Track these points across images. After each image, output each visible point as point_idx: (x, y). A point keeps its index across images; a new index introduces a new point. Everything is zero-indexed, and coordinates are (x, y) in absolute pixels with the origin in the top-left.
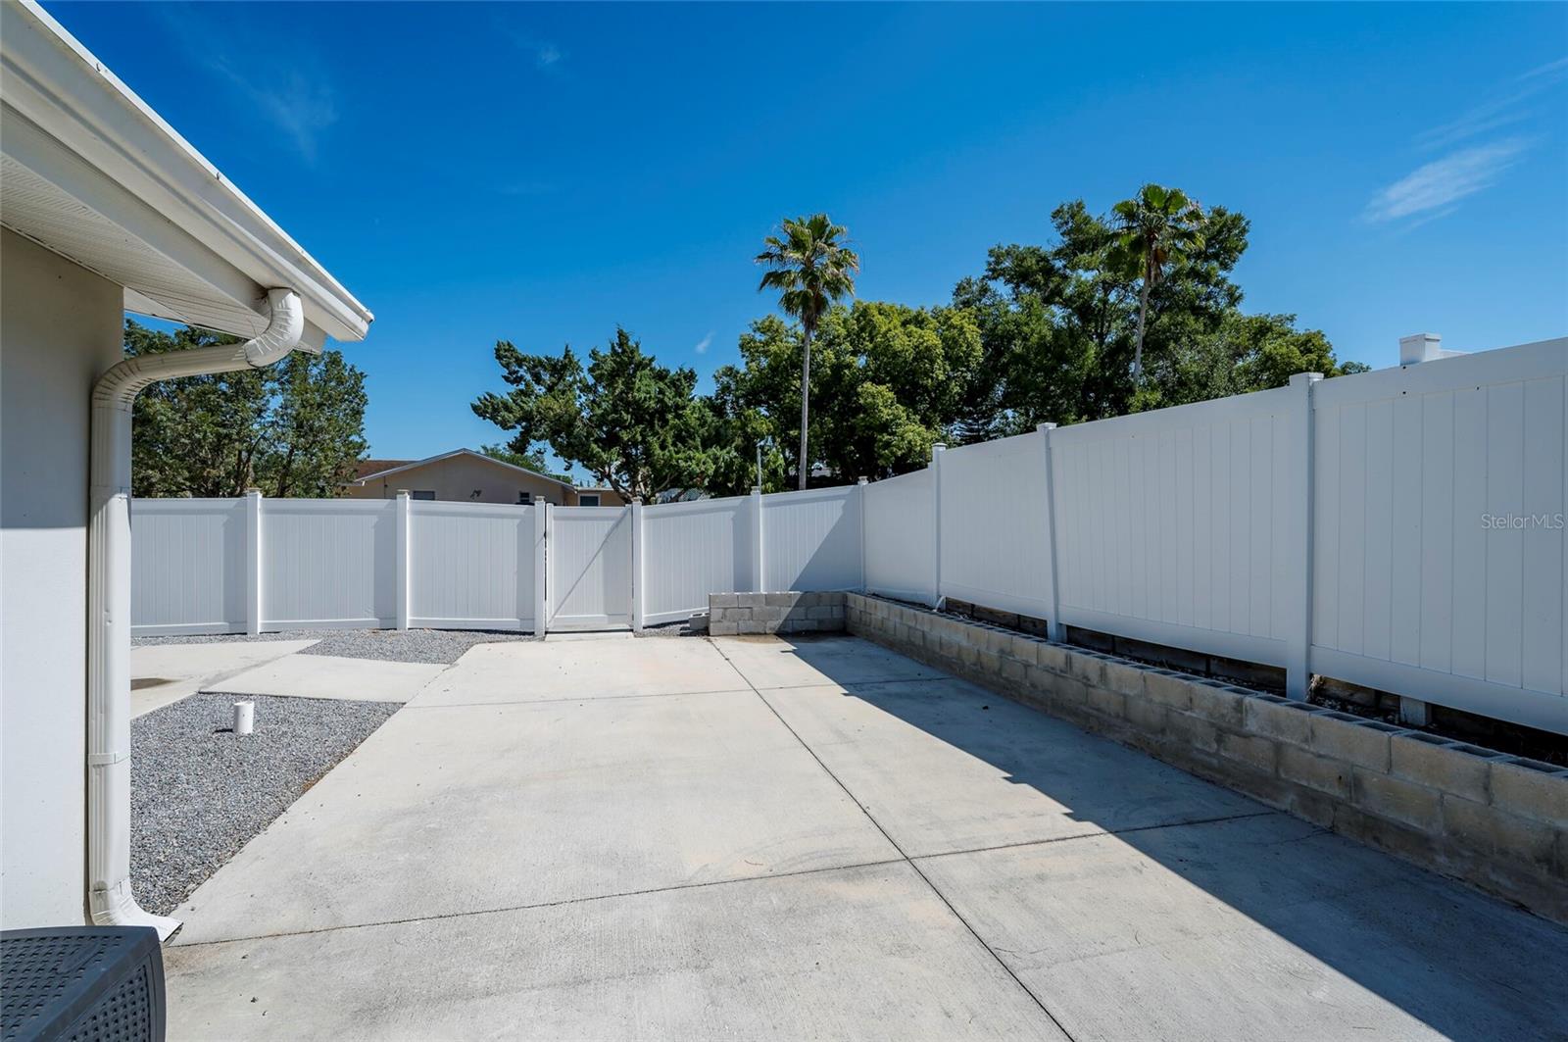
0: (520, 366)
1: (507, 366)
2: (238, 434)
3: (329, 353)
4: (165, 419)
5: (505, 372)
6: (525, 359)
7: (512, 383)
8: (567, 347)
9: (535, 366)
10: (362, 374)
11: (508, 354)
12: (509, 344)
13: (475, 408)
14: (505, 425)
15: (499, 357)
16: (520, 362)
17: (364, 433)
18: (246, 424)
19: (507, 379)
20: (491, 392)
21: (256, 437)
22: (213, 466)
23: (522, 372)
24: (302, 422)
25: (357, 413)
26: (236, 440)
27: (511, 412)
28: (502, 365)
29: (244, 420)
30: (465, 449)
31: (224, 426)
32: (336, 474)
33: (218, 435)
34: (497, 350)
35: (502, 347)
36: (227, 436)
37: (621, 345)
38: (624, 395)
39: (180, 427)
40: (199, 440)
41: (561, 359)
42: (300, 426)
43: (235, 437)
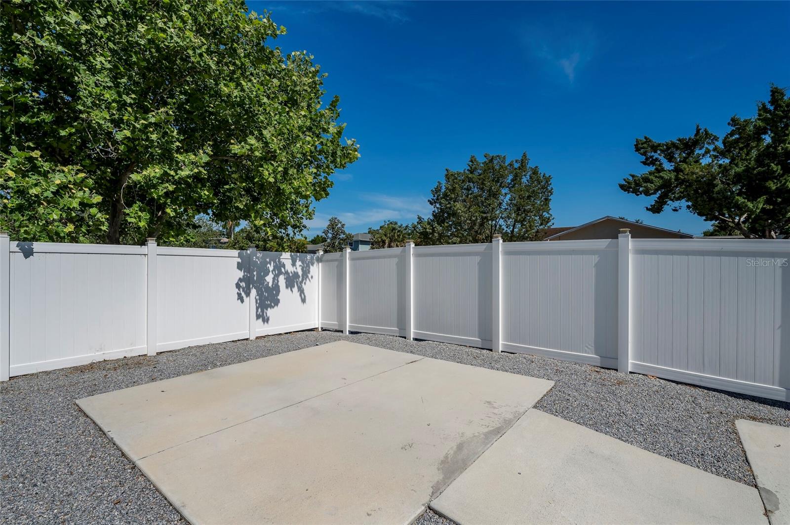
0: (655, 152)
1: (644, 154)
2: (491, 216)
3: (531, 168)
4: (461, 212)
5: (643, 158)
6: (659, 145)
7: (649, 165)
8: (698, 126)
9: (668, 148)
10: (550, 176)
11: (645, 145)
12: (646, 138)
13: (622, 187)
14: (647, 193)
15: (638, 149)
16: (655, 148)
17: (550, 212)
18: (494, 211)
19: (644, 163)
20: (632, 174)
21: (498, 217)
22: (480, 234)
23: (656, 156)
24: (519, 208)
25: (547, 200)
26: (490, 220)
27: (652, 183)
28: (641, 154)
29: (493, 208)
30: (608, 217)
31: (485, 213)
32: (536, 235)
33: (482, 217)
34: (636, 146)
35: (640, 142)
36: (486, 218)
37: (774, 102)
38: (771, 149)
39: (466, 215)
40: (474, 220)
41: (693, 137)
42: (519, 209)
43: (489, 218)
